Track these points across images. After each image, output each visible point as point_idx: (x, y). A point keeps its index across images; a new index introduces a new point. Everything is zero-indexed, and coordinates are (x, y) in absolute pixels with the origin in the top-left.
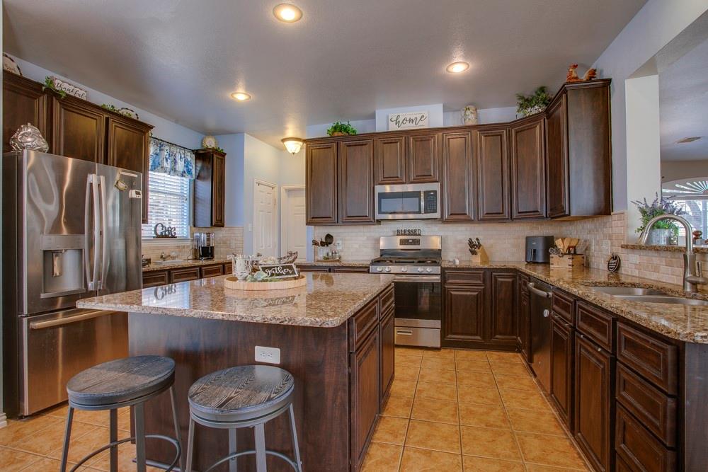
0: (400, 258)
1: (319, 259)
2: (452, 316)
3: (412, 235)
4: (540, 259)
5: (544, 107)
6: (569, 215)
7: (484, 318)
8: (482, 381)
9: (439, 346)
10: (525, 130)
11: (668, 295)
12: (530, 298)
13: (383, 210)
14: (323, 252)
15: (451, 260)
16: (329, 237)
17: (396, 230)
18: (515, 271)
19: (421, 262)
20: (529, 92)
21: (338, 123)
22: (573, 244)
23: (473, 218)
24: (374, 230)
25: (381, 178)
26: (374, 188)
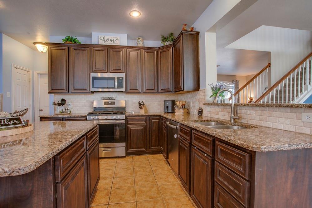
0: (104, 112)
1: (57, 113)
2: (131, 140)
3: (111, 100)
4: (170, 110)
5: (172, 42)
6: (183, 90)
7: (146, 139)
8: (147, 172)
9: (125, 155)
10: (164, 52)
11: (225, 125)
12: (167, 129)
13: (95, 86)
14: (59, 109)
15: (130, 112)
16: (63, 100)
17: (102, 97)
18: (160, 116)
19: (115, 113)
20: (166, 35)
21: (69, 36)
22: (184, 104)
23: (140, 91)
24: (90, 97)
25: (94, 69)
26: (90, 74)
